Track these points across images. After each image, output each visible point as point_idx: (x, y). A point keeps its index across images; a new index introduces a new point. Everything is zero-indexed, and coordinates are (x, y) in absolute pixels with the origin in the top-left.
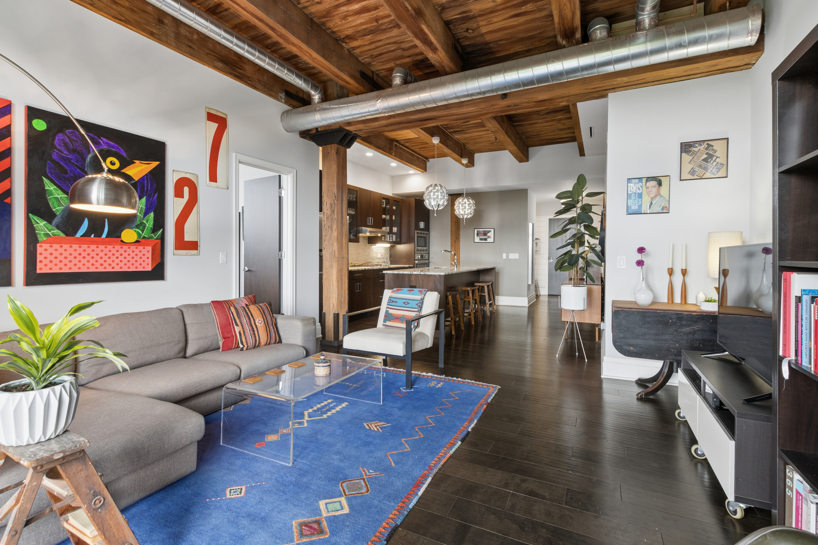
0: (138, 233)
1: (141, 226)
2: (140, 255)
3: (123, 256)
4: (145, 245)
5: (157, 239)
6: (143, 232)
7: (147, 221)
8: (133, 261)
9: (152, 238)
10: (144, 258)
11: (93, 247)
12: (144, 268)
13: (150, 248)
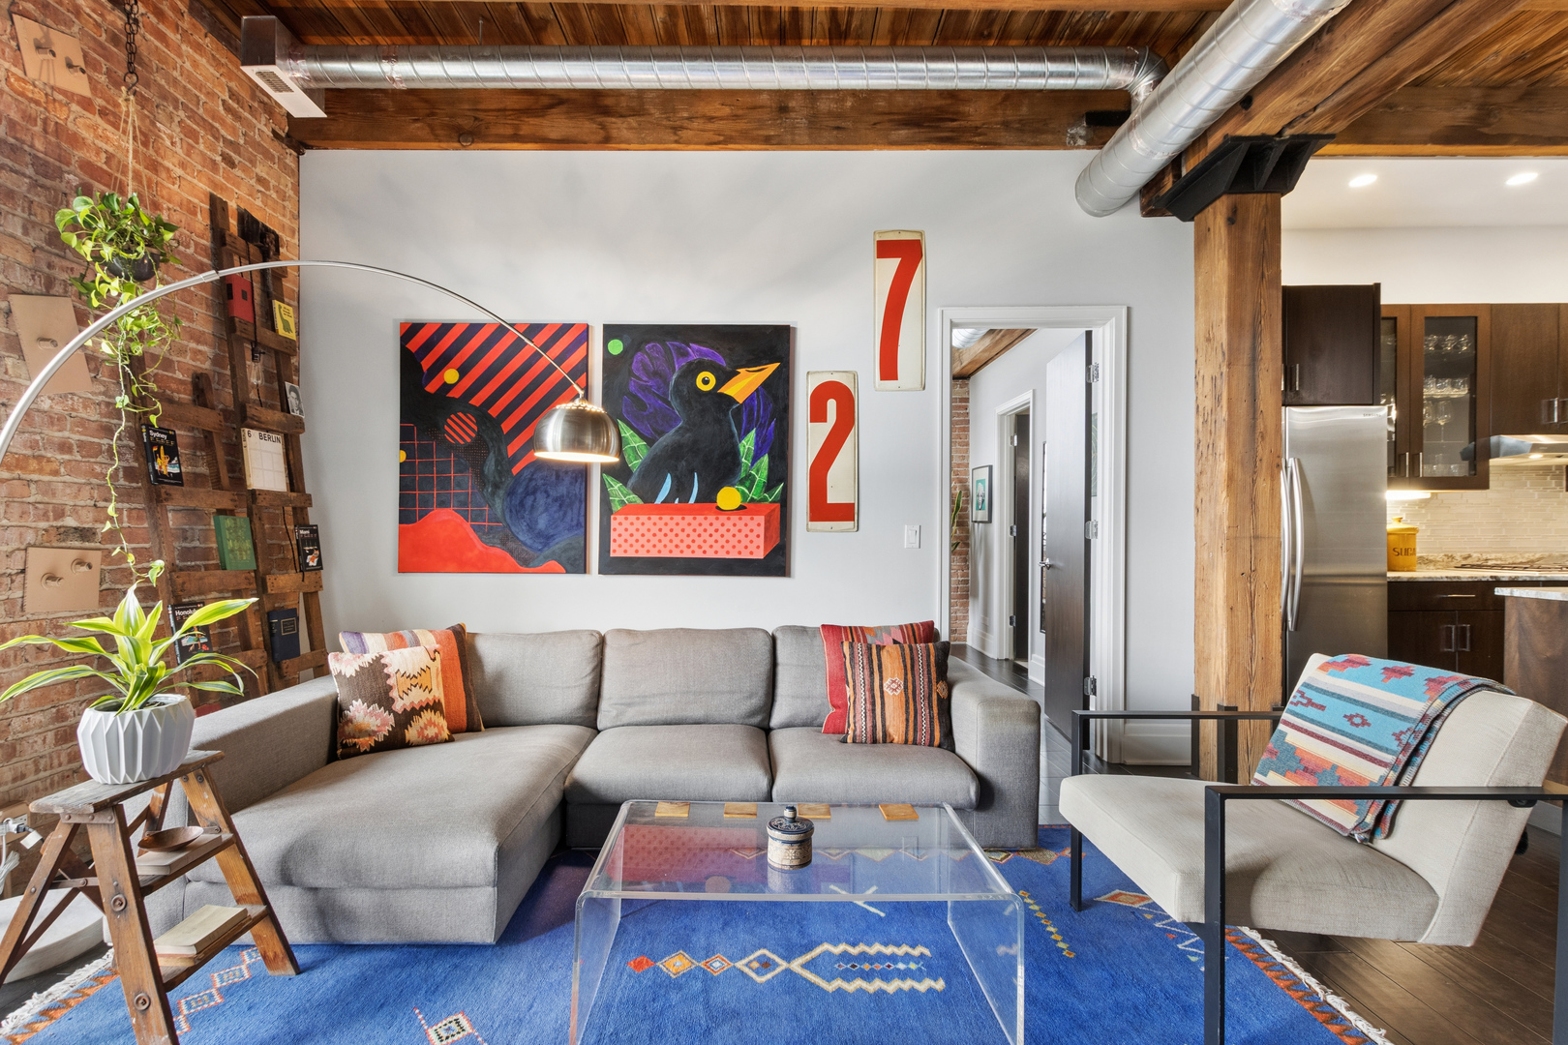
0: (743, 493)
1: (749, 480)
2: (746, 530)
3: (719, 533)
4: (758, 513)
5: (773, 502)
6: (750, 489)
7: (757, 473)
8: (734, 541)
9: (765, 500)
10: (752, 536)
11: (678, 518)
12: (751, 553)
13: (761, 519)
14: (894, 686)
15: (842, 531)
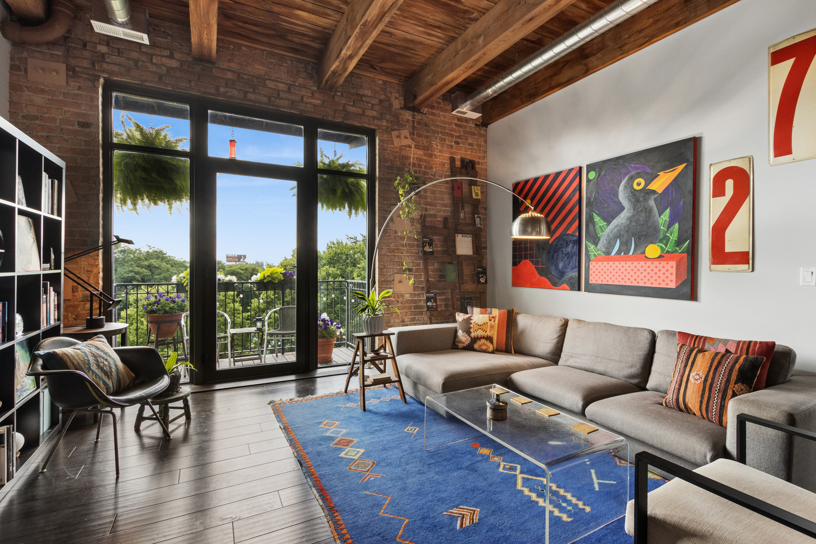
0: (661, 248)
1: (666, 240)
3: (647, 272)
4: (672, 259)
5: (682, 252)
6: (666, 246)
7: (671, 234)
8: (656, 277)
9: (676, 251)
10: (667, 274)
11: (623, 263)
12: (667, 284)
13: (674, 263)
14: (697, 377)
15: (739, 272)
